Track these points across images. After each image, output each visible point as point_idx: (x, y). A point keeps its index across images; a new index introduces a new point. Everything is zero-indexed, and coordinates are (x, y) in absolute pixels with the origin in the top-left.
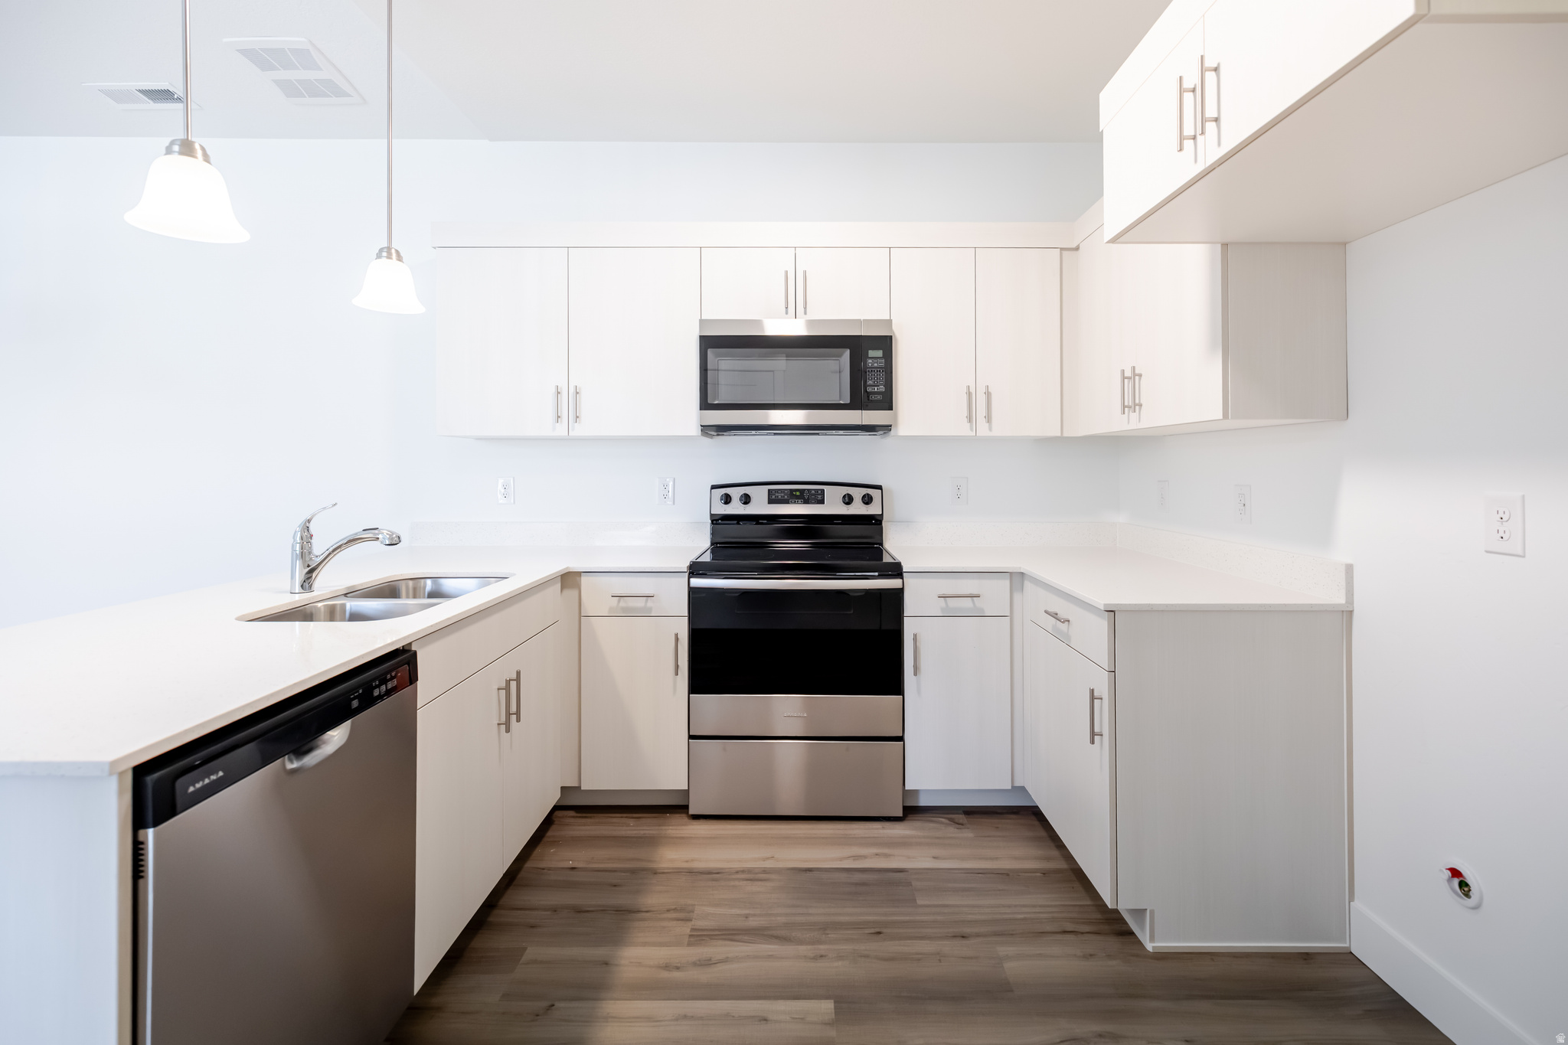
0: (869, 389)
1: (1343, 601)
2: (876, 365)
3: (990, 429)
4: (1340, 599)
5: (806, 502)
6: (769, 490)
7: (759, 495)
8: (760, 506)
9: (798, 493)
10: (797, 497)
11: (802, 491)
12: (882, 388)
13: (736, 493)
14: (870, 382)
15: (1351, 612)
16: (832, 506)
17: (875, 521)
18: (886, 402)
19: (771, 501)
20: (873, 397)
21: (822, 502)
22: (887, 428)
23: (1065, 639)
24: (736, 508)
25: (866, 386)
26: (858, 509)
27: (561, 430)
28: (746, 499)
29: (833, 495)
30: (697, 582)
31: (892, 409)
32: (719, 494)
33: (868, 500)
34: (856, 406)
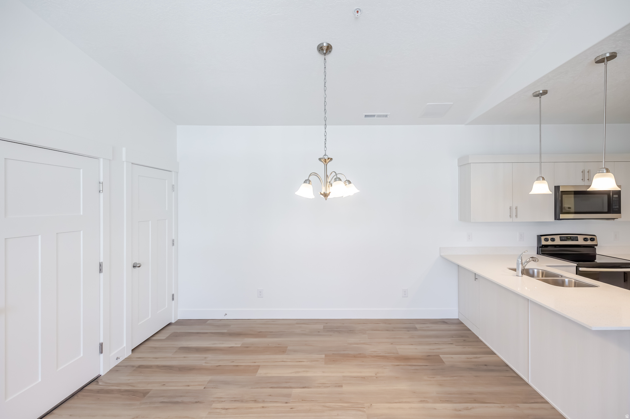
0: (614, 207)
2: (616, 200)
5: (573, 240)
6: (560, 237)
7: (557, 238)
8: (558, 242)
9: (569, 238)
11: (571, 237)
12: (618, 207)
13: (549, 237)
14: (614, 205)
16: (581, 242)
17: (593, 247)
18: (618, 212)
19: (561, 240)
20: (614, 210)
21: (577, 240)
24: (550, 243)
25: (612, 206)
26: (589, 243)
27: (511, 220)
28: (553, 240)
29: (581, 238)
30: (581, 269)
31: (620, 213)
32: (543, 238)
33: (592, 240)
34: (609, 212)
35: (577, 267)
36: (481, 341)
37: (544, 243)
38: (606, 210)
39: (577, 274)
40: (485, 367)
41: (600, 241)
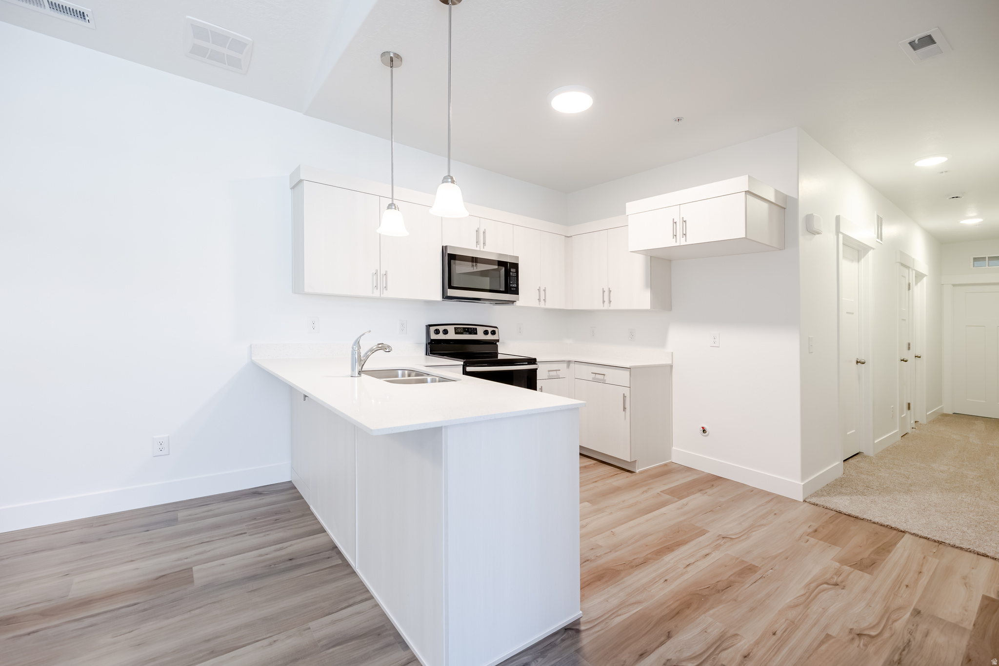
0: (511, 285)
1: (671, 363)
2: (513, 275)
3: (545, 305)
4: (670, 362)
5: (470, 333)
6: (456, 328)
7: (451, 329)
8: (452, 335)
10: (467, 331)
11: (468, 328)
12: (515, 286)
13: (441, 328)
14: (511, 282)
15: (672, 366)
16: (480, 336)
17: (494, 343)
18: (516, 292)
19: (456, 333)
20: (512, 289)
21: (476, 334)
22: (513, 302)
23: (604, 382)
24: (441, 336)
25: (510, 284)
26: (490, 337)
27: (377, 294)
28: (446, 332)
29: (480, 330)
30: (469, 369)
31: (518, 294)
32: (432, 329)
33: (493, 333)
34: (505, 292)
35: (463, 366)
36: (312, 514)
37: (434, 336)
38: (503, 289)
39: (463, 374)
40: (289, 564)
41: (501, 335)
